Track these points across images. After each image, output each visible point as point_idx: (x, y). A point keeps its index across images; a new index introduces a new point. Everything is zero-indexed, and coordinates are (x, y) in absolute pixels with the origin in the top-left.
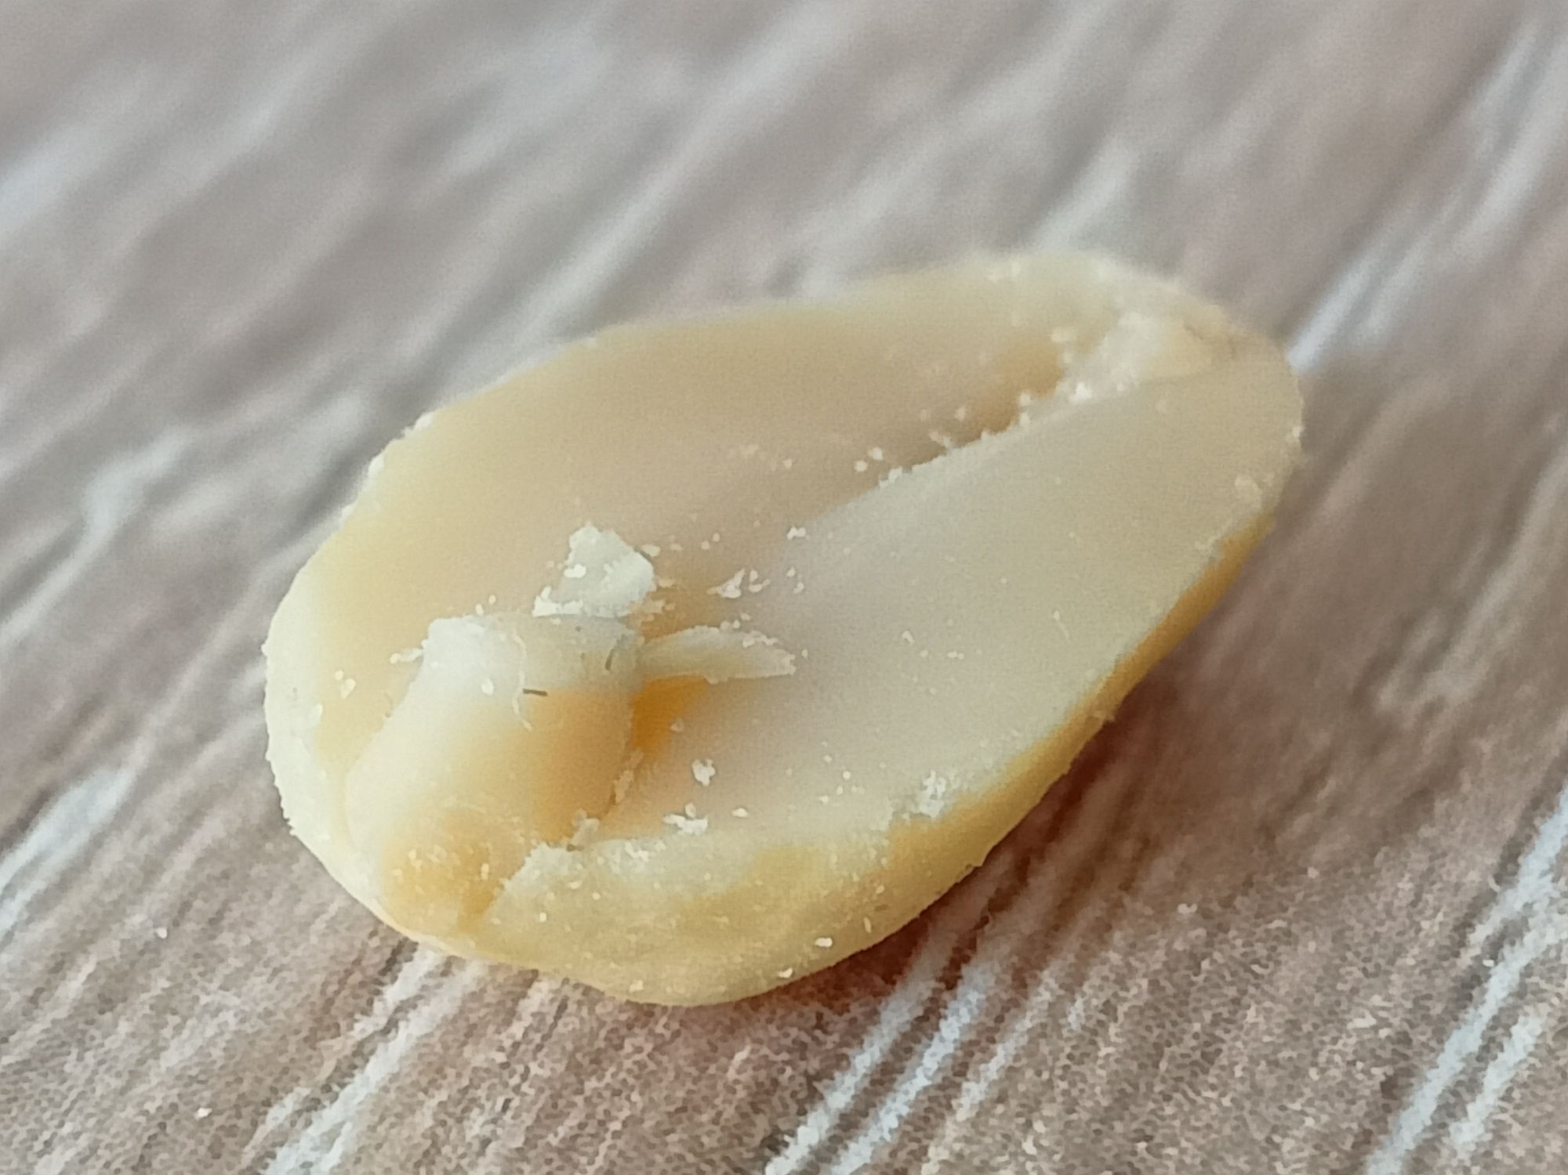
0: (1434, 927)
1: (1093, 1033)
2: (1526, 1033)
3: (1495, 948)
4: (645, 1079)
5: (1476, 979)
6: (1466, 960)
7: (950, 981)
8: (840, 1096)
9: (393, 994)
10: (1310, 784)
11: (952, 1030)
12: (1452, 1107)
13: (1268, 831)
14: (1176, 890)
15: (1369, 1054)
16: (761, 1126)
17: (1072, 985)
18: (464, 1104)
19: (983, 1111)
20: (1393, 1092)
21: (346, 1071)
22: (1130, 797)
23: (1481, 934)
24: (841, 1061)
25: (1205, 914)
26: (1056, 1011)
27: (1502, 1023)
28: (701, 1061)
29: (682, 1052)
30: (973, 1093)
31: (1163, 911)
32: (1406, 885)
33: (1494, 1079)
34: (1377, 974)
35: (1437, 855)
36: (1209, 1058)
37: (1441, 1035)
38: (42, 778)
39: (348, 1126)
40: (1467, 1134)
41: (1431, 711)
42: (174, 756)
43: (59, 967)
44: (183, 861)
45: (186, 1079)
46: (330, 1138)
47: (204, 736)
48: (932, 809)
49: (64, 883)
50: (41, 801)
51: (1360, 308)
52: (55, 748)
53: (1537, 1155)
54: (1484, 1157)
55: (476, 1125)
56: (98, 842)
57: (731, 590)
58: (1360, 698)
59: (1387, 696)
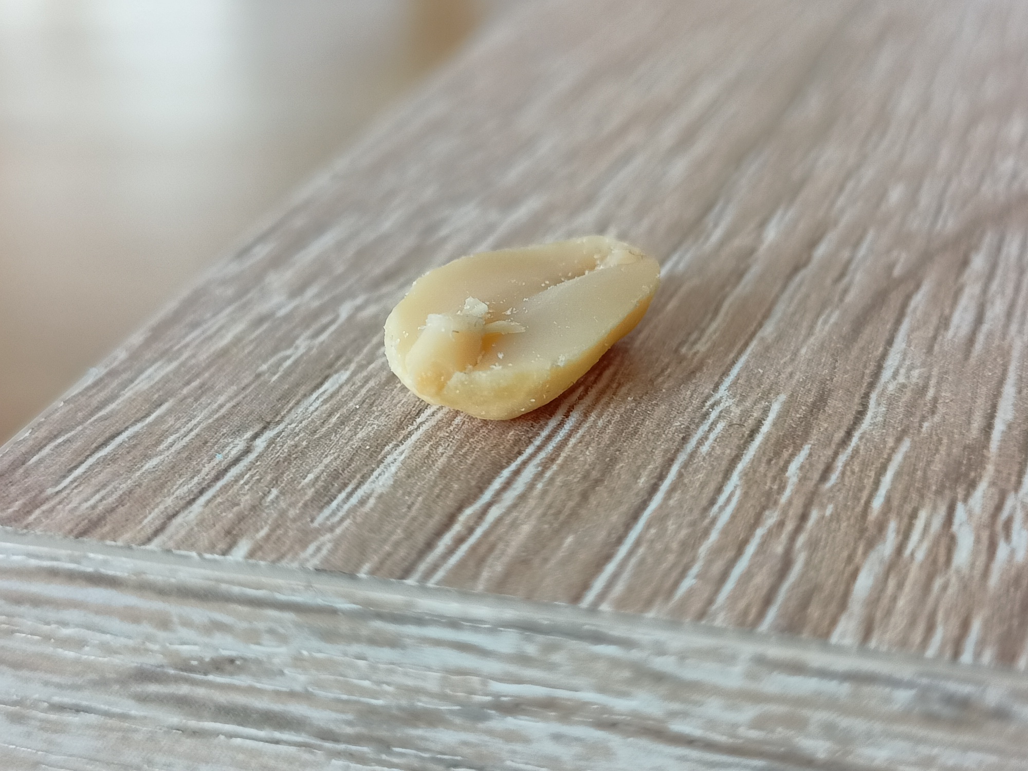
0: (696, 402)
1: (605, 427)
2: (721, 426)
3: (712, 407)
4: (485, 438)
5: (707, 414)
6: (704, 409)
7: (567, 415)
8: (538, 442)
9: (419, 420)
10: (663, 371)
11: (567, 427)
12: (701, 442)
13: (652, 381)
14: (628, 394)
15: (678, 431)
16: (516, 449)
17: (599, 416)
18: (437, 445)
19: (575, 445)
20: (685, 440)
21: (406, 438)
22: (615, 374)
23: (708, 404)
24: (538, 434)
25: (635, 400)
26: (595, 422)
27: (714, 424)
28: (500, 434)
29: (496, 432)
30: (573, 441)
31: (624, 400)
32: (689, 393)
33: (712, 436)
34: (681, 413)
35: (697, 386)
36: (636, 433)
37: (698, 426)
38: (327, 373)
39: (406, 450)
40: (705, 449)
41: (695, 354)
42: (361, 367)
43: (330, 415)
44: (364, 391)
45: (363, 440)
46: (402, 453)
47: (369, 363)
48: (561, 364)
49: (332, 396)
50: (326, 378)
51: (677, 264)
52: (330, 366)
53: (723, 453)
54: (709, 454)
55: (440, 450)
56: (341, 387)
57: (509, 313)
58: (677, 351)
59: (684, 350)
